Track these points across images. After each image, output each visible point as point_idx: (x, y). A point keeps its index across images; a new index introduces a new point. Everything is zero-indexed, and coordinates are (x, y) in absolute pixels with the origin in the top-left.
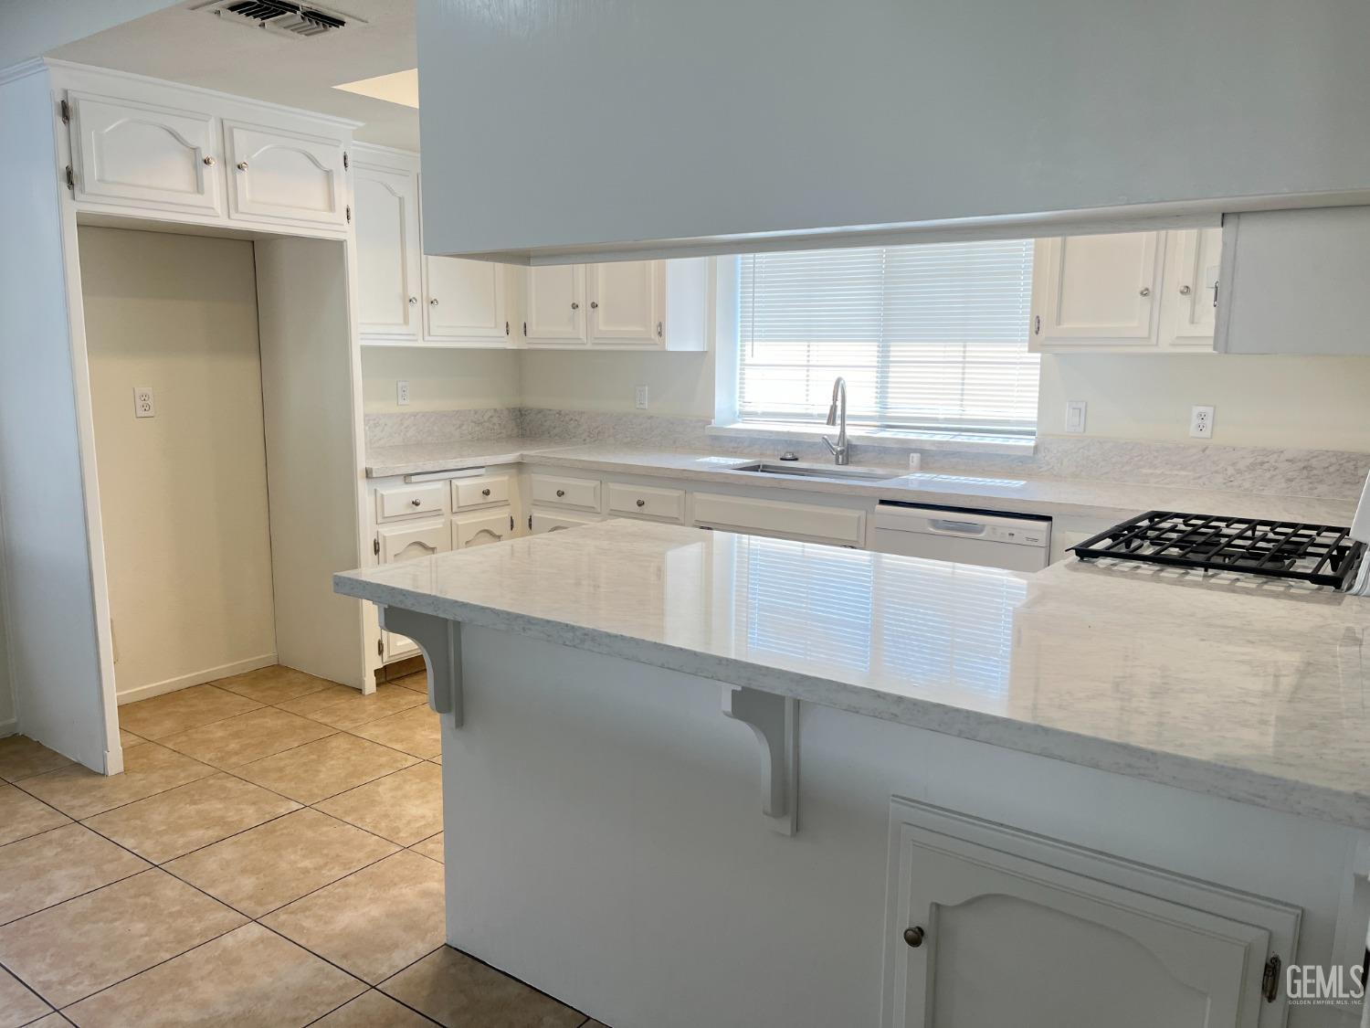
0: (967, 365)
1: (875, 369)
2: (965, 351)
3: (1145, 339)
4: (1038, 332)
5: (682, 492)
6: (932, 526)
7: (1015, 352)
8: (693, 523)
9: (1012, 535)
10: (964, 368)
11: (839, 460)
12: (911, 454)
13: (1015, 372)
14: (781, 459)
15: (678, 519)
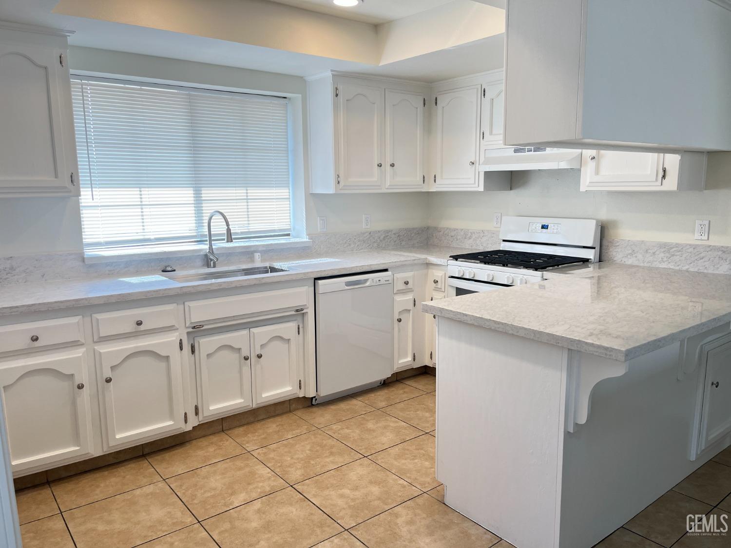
0: (249, 201)
1: (193, 205)
2: (247, 193)
3: (379, 186)
4: (339, 183)
5: (175, 305)
6: (346, 285)
7: (273, 193)
8: (187, 325)
9: (379, 280)
10: (247, 202)
11: (212, 265)
12: (255, 254)
13: (275, 203)
14: (163, 271)
15: (174, 326)
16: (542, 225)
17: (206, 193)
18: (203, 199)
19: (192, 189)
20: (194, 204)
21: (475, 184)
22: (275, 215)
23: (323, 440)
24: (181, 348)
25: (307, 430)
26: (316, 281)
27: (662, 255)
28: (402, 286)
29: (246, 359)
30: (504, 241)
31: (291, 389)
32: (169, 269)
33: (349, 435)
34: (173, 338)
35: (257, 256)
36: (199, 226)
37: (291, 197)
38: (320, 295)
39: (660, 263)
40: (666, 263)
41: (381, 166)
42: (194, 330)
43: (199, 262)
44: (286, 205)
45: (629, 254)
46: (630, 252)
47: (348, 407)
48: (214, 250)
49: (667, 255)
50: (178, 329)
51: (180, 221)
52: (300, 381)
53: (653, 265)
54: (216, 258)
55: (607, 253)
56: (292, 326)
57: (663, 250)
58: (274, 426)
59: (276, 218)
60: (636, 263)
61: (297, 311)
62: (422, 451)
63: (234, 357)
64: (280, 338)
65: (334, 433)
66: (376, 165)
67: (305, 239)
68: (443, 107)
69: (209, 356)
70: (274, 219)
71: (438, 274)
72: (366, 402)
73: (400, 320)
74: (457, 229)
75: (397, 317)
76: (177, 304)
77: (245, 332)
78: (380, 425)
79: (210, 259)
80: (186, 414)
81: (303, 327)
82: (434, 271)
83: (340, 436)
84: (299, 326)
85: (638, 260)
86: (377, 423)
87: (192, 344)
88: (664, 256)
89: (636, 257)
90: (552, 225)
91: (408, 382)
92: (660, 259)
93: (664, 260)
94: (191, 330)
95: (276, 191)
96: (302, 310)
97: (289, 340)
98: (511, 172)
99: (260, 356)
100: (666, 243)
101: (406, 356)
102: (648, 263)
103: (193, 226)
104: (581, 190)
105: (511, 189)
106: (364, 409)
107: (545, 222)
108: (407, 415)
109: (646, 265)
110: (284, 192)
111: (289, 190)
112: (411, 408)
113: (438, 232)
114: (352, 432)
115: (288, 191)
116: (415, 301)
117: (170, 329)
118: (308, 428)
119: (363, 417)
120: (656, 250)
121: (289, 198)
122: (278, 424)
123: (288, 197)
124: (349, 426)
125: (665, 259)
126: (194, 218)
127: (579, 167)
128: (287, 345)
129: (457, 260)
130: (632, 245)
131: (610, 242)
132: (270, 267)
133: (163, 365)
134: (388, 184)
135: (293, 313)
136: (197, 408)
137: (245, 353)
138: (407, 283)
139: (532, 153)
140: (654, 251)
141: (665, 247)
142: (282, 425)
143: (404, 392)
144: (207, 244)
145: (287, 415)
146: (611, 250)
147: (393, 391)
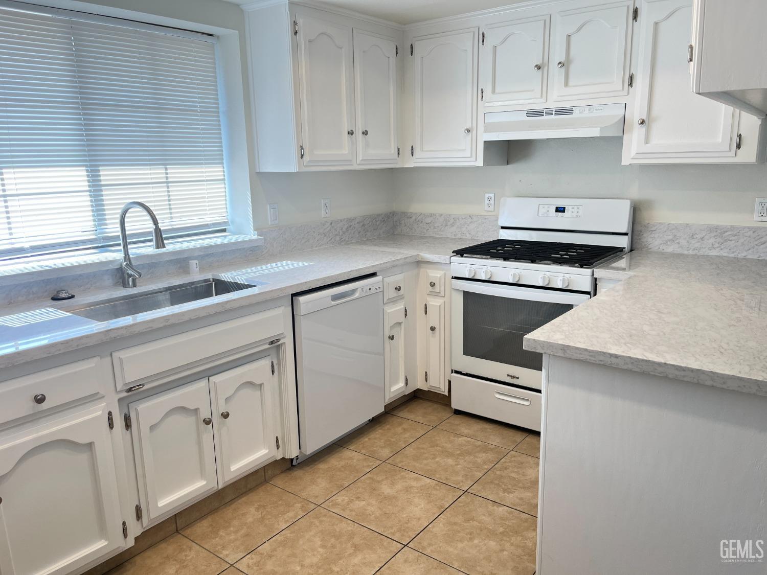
0: (170, 185)
1: (88, 193)
2: (167, 174)
3: (350, 161)
4: (302, 157)
5: (97, 359)
6: (332, 301)
7: (202, 172)
8: (118, 389)
9: (370, 289)
10: (168, 187)
11: (131, 283)
12: (190, 261)
13: (205, 187)
14: (54, 299)
15: (98, 393)
16: (556, 207)
17: (107, 174)
18: (102, 183)
19: (84, 168)
20: (90, 191)
21: (471, 157)
22: (207, 204)
23: (333, 525)
24: (111, 426)
25: (303, 511)
26: (294, 298)
27: (712, 240)
28: (392, 293)
29: (208, 422)
30: (503, 228)
31: (267, 451)
32: (63, 295)
33: (365, 509)
34: (98, 411)
35: (194, 263)
36: (100, 225)
37: (226, 178)
38: (302, 317)
39: (711, 250)
40: (717, 249)
41: (352, 134)
42: (130, 393)
43: (108, 281)
44: (220, 191)
45: (669, 240)
46: (670, 237)
47: (342, 463)
48: (132, 260)
49: (719, 240)
50: (103, 397)
51: (69, 218)
52: (277, 438)
53: (701, 253)
54: (138, 272)
55: (640, 239)
56: (264, 364)
57: (713, 235)
58: (252, 510)
59: (208, 208)
60: (679, 251)
61: (272, 343)
62: (475, 523)
63: (188, 422)
64: (251, 384)
65: (344, 510)
66: (346, 133)
67: (251, 235)
68: (422, 57)
69: (152, 428)
70: (206, 210)
71: (435, 274)
72: (363, 451)
73: (392, 338)
74: (434, 215)
75: (387, 334)
76: (101, 358)
77: (203, 384)
78: (399, 486)
79: (128, 274)
80: (124, 524)
81: (279, 364)
82: (428, 271)
83: (354, 513)
84: (272, 362)
85: (681, 247)
86: (393, 484)
87: (126, 414)
88: (716, 242)
89: (678, 243)
90: (570, 207)
91: (401, 414)
92: (711, 246)
93: (715, 246)
94: (125, 394)
95: (206, 170)
96: (278, 340)
97: (261, 385)
98: (508, 141)
99: (226, 416)
100: (718, 226)
101: (396, 381)
102: (694, 250)
103: (90, 225)
104: (622, 164)
105: (508, 164)
106: (365, 464)
107: (560, 203)
108: (426, 465)
109: (691, 252)
110: (216, 171)
111: (224, 168)
112: (424, 453)
113: (408, 218)
114: (368, 505)
115: (222, 169)
116: (406, 311)
117: (94, 398)
118: (303, 506)
119: (370, 478)
120: (704, 234)
121: (224, 180)
122: (256, 506)
123: (223, 178)
124: (359, 495)
125: (717, 245)
126: (91, 213)
127: (621, 135)
128: (259, 392)
129: (462, 256)
130: (673, 229)
131: (645, 226)
132: (214, 280)
133: (84, 457)
134: (360, 158)
135: (267, 346)
136: (138, 510)
137: (205, 414)
138: (398, 289)
139: (553, 117)
140: (702, 236)
141: (716, 231)
142: (264, 507)
143: (405, 430)
144: (119, 251)
145: (263, 487)
146: (645, 235)
147: (389, 429)
